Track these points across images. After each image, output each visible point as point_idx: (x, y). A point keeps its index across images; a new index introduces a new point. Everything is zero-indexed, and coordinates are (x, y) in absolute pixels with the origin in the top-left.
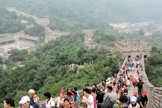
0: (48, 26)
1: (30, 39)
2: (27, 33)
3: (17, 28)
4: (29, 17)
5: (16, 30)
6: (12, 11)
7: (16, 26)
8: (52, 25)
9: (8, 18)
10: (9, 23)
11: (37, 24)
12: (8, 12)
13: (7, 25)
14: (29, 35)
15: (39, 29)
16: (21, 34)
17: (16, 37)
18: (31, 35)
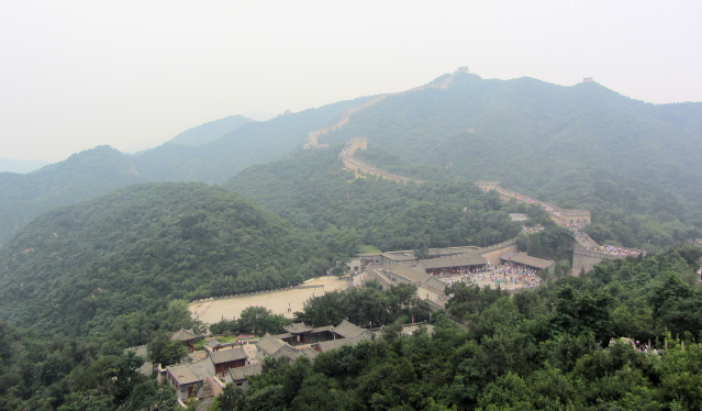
0: (587, 232)
1: (528, 263)
2: (521, 247)
3: (495, 232)
4: (533, 205)
5: (494, 239)
6: (488, 190)
7: (494, 227)
8: (598, 229)
9: (476, 208)
10: (475, 219)
11: (552, 224)
12: (478, 192)
13: (471, 224)
14: (529, 255)
15: (556, 236)
16: (506, 250)
17: (490, 255)
18: (533, 253)
